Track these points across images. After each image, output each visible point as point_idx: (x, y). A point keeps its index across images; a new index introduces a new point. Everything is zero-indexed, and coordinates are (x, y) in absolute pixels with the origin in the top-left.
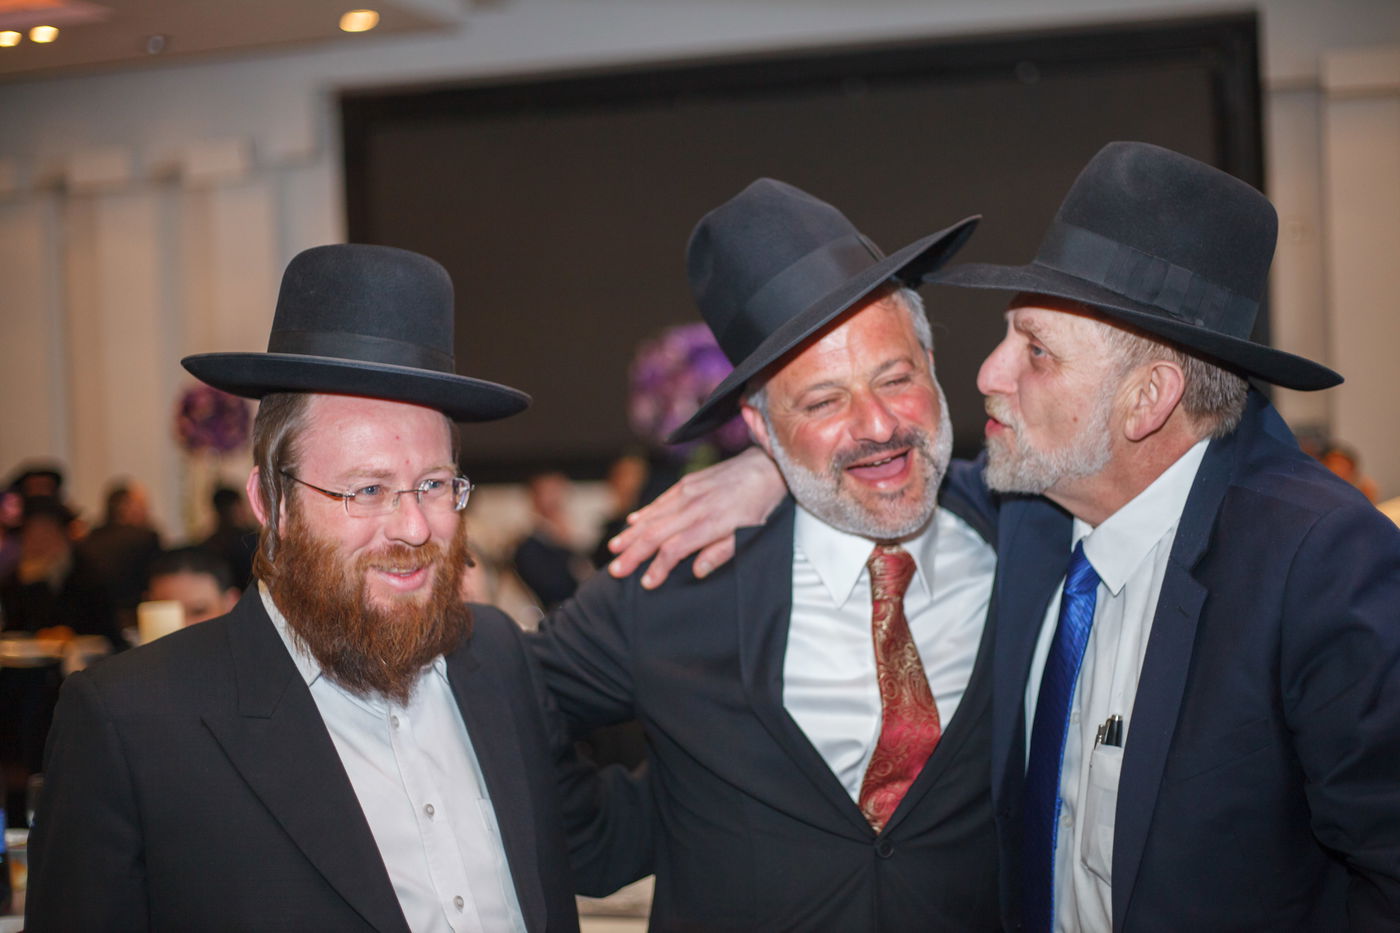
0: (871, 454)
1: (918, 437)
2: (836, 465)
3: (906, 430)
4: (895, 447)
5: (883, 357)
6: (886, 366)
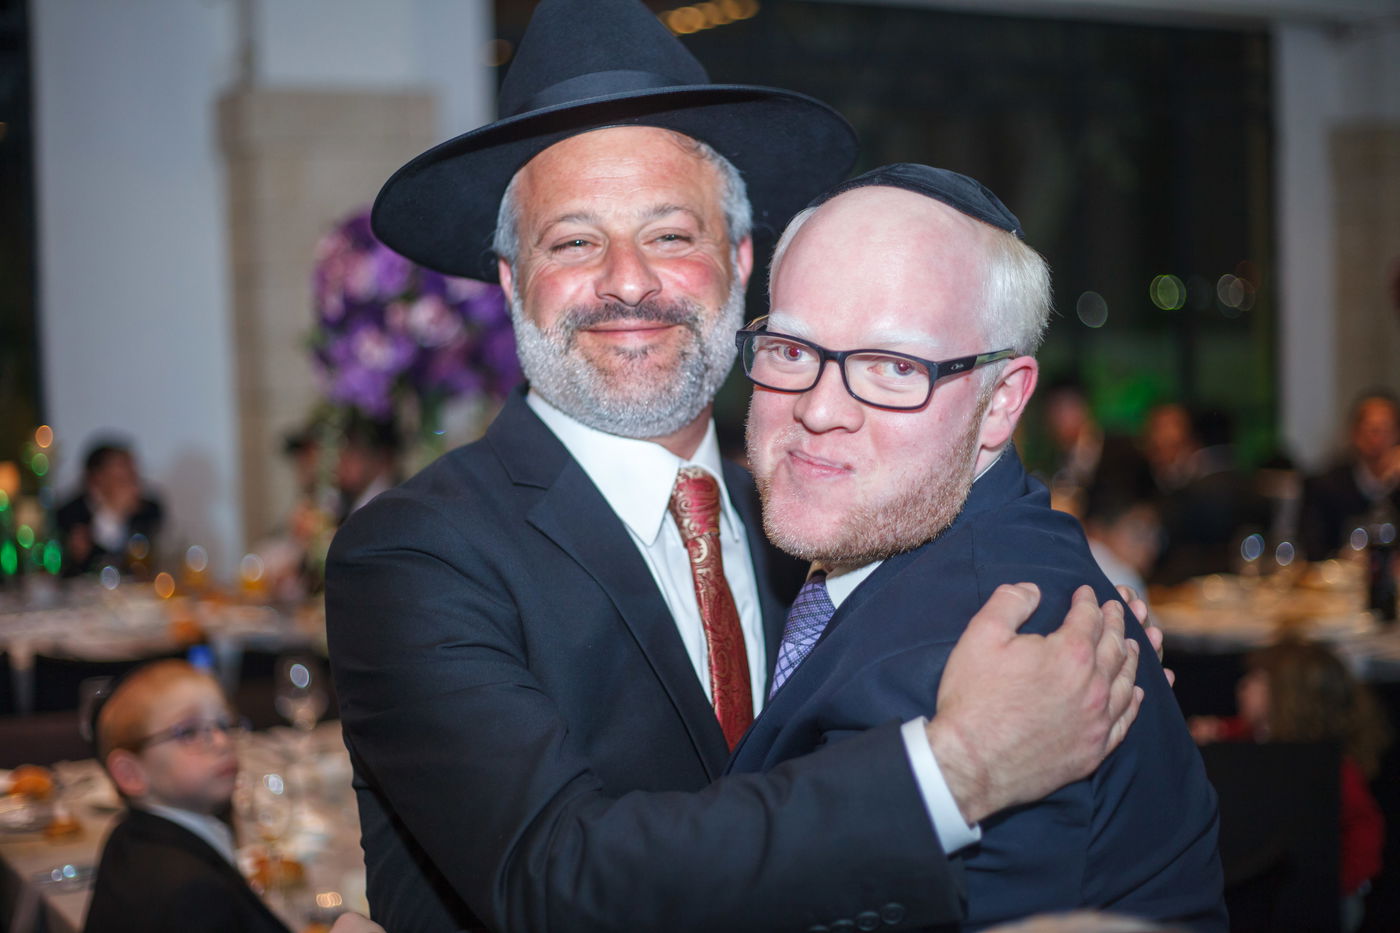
0: (615, 317)
1: (688, 313)
2: (568, 322)
3: (672, 302)
4: (648, 318)
5: (660, 198)
6: (662, 211)
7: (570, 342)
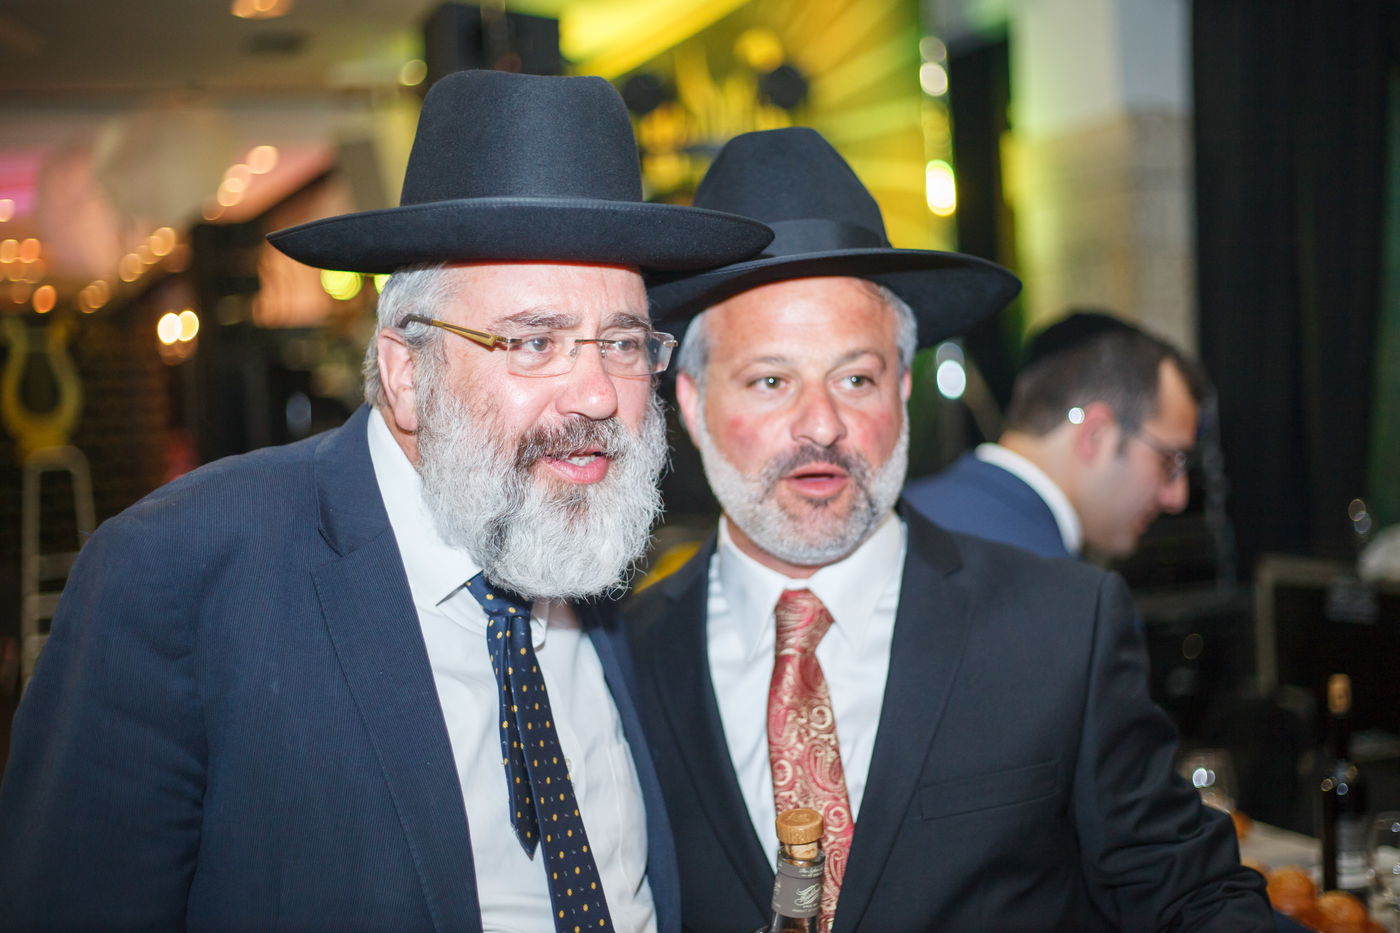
1: (860, 465)
2: (771, 472)
7: (768, 492)
